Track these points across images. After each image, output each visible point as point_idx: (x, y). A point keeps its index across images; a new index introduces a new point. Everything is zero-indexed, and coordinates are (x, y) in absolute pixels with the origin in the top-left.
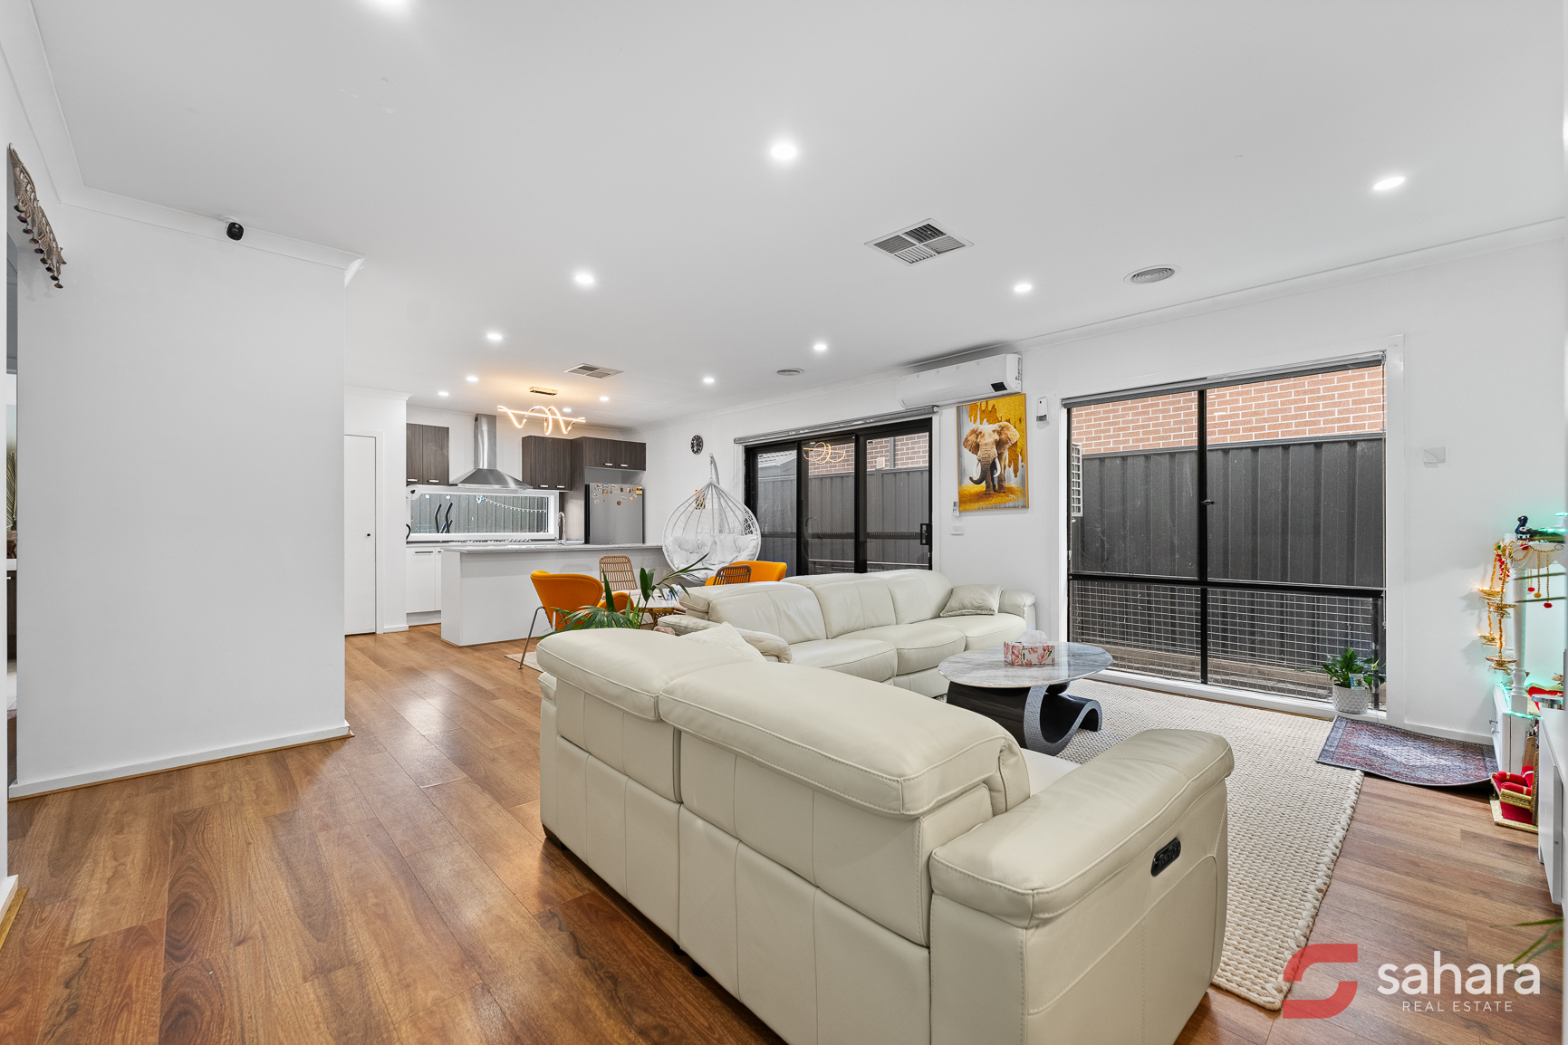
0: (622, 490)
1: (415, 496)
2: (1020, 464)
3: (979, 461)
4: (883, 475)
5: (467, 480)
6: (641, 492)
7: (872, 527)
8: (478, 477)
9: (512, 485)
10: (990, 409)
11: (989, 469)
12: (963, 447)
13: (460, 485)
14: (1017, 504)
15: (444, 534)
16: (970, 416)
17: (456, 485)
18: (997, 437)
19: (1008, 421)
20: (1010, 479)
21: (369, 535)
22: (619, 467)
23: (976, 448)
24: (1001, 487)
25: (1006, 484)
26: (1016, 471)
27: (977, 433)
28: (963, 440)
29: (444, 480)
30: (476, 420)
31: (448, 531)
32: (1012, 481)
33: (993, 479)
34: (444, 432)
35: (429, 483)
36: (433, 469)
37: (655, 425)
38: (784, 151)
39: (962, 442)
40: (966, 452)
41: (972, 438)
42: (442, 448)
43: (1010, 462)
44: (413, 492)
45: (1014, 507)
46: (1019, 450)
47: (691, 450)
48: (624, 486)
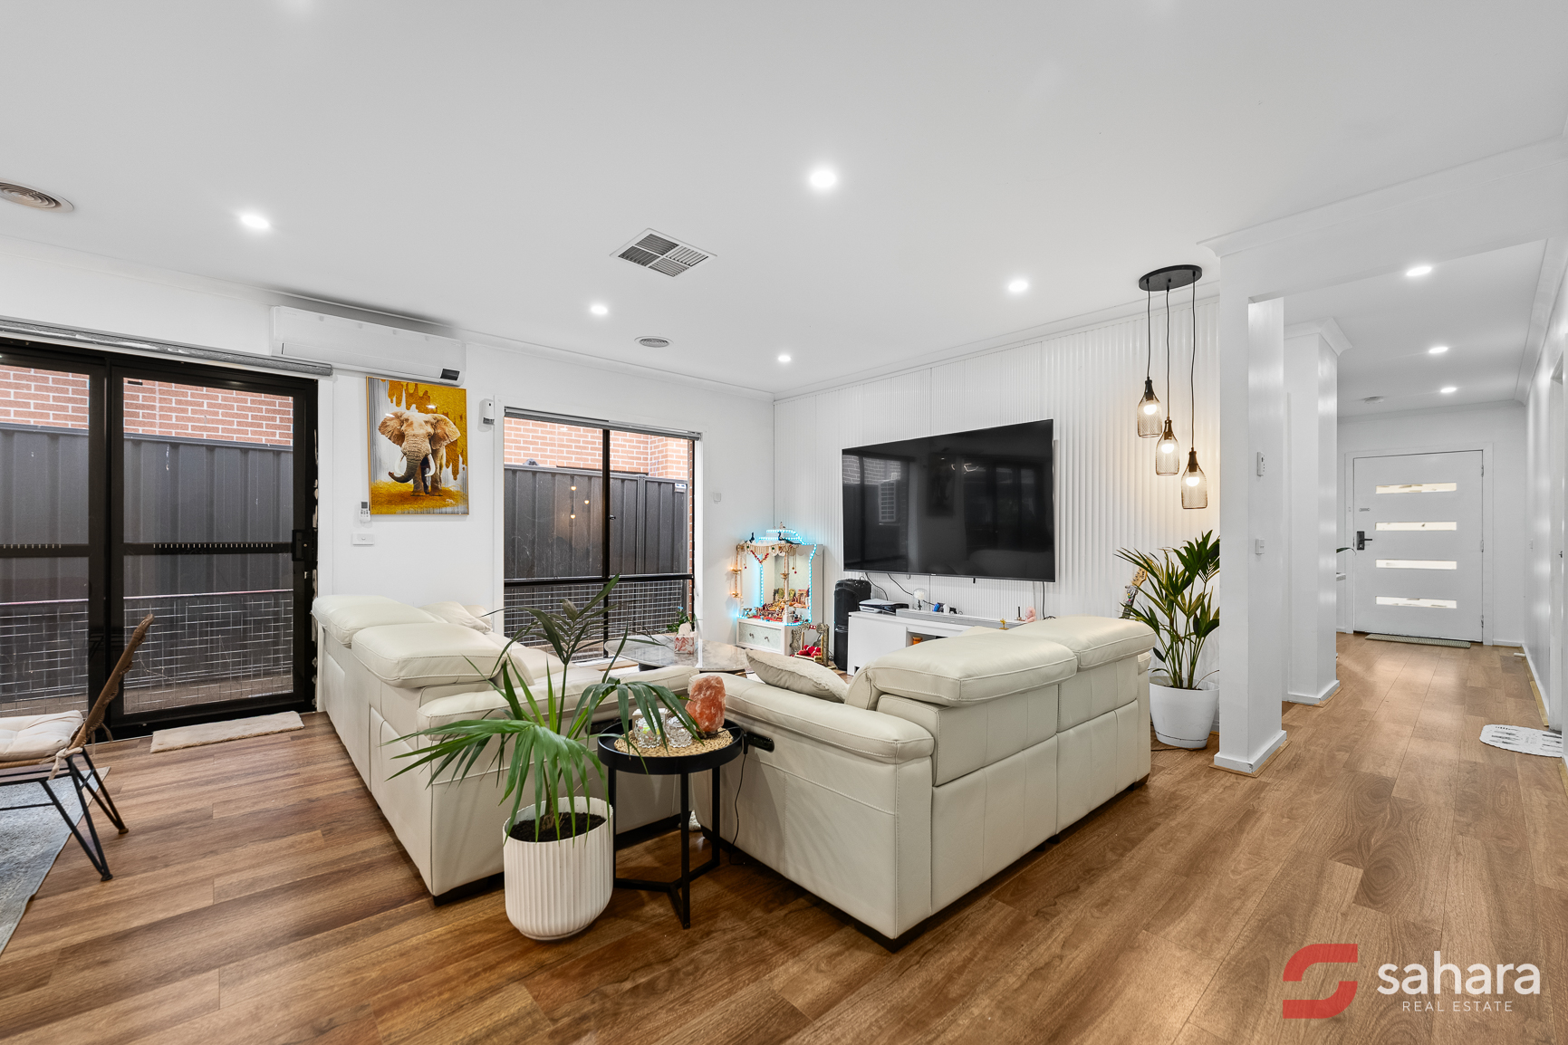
2: (461, 466)
3: (405, 454)
10: (421, 394)
11: (418, 467)
12: (378, 433)
14: (456, 510)
16: (391, 396)
18: (431, 430)
19: (447, 415)
20: (447, 481)
23: (399, 438)
24: (435, 488)
25: (443, 486)
26: (455, 473)
27: (403, 421)
28: (379, 423)
32: (449, 482)
33: (424, 479)
38: (823, 179)
39: (374, 426)
40: (384, 443)
41: (394, 424)
43: (448, 462)
45: (453, 513)
46: (459, 450)
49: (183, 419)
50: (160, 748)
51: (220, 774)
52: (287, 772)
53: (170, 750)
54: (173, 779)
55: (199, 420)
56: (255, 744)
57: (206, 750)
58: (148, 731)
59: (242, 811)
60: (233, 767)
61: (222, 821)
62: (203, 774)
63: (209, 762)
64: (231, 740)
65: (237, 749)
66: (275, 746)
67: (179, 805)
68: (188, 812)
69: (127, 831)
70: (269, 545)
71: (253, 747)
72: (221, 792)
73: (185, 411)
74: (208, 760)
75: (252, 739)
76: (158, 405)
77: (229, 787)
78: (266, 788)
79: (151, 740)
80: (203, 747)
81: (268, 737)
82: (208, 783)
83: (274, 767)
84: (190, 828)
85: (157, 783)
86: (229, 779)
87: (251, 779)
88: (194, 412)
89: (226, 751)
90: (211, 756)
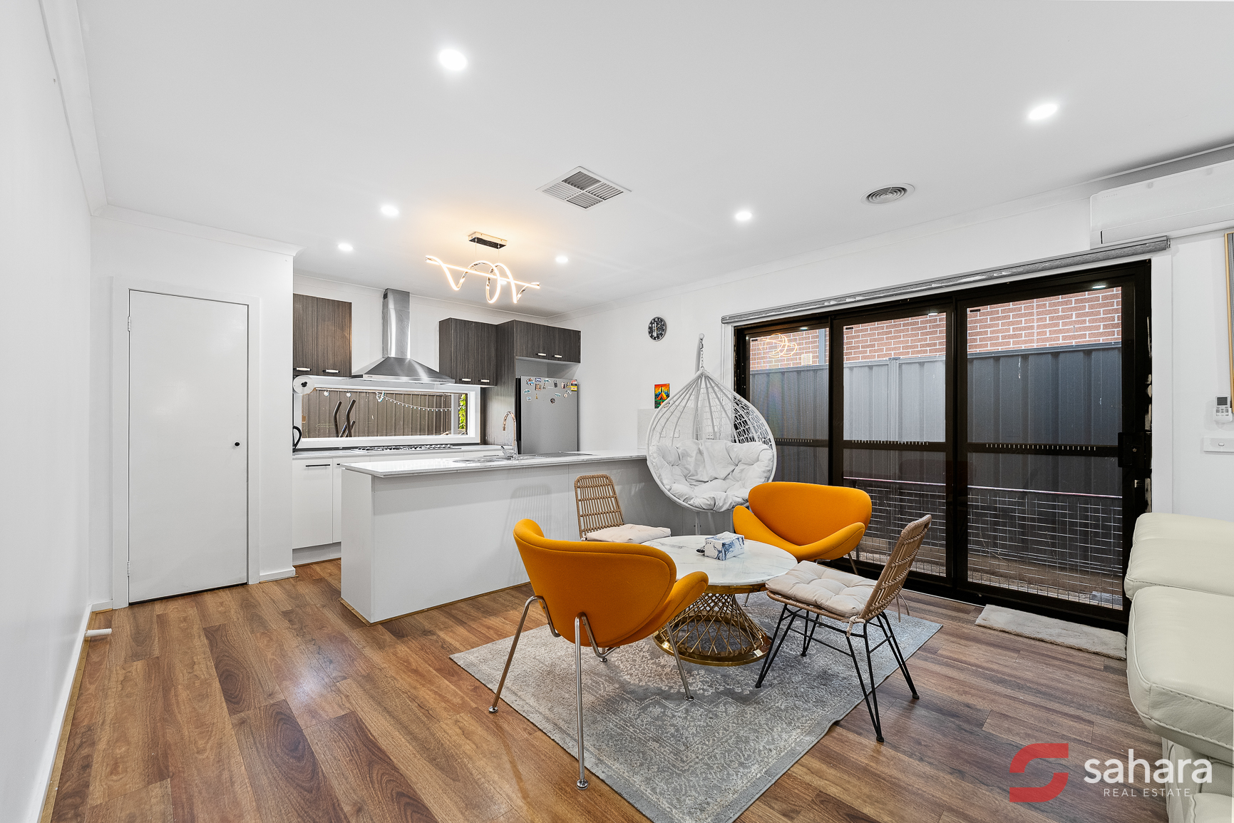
0: (556, 385)
1: (308, 390)
4: (900, 365)
5: (372, 372)
6: (576, 388)
7: (975, 436)
8: (384, 367)
9: (425, 378)
13: (366, 377)
15: (344, 439)
17: (361, 376)
21: (237, 444)
22: (553, 358)
29: (345, 370)
30: (385, 296)
31: (350, 435)
34: (344, 309)
35: (325, 373)
36: (330, 356)
37: (592, 308)
42: (342, 329)
44: (304, 385)
47: (648, 336)
48: (558, 381)
49: (1055, 332)
50: (983, 623)
51: (1015, 676)
52: (1080, 713)
53: (990, 628)
54: (976, 662)
55: (1068, 331)
56: (1064, 657)
57: (1017, 642)
58: (984, 602)
59: (1011, 738)
60: (1029, 675)
61: (988, 737)
62: (1001, 669)
63: (1012, 658)
64: (1043, 641)
65: (1043, 655)
66: (1083, 670)
67: (965, 693)
68: (968, 706)
69: (918, 698)
70: (1092, 448)
71: (1060, 660)
72: (1004, 700)
73: (1057, 325)
74: (1013, 654)
75: (1063, 649)
76: (1035, 324)
77: (1015, 699)
78: (1048, 721)
79: (980, 611)
80: (1016, 638)
81: (1081, 654)
82: (1001, 682)
83: (1069, 697)
84: (960, 728)
85: (964, 659)
86: (1020, 687)
87: (1037, 700)
88: (1064, 324)
89: (1033, 652)
90: (1017, 651)
